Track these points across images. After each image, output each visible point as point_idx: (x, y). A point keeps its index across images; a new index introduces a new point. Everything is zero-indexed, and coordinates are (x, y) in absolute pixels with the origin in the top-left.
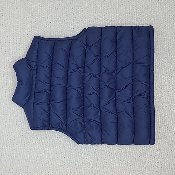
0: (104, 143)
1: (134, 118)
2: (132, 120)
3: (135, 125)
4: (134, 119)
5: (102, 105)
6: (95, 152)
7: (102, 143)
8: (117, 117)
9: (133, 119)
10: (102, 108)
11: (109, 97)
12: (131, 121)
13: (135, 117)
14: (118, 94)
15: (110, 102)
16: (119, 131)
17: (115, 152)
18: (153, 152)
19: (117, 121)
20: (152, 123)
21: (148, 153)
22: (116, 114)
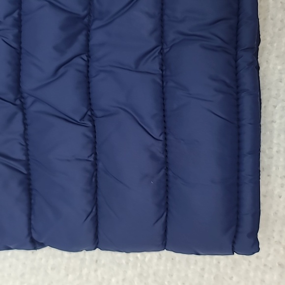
0: (42, 245)
1: (166, 139)
2: (158, 148)
3: (170, 173)
4: (166, 145)
5: (28, 85)
6: (23, 275)
7: (35, 244)
8: (91, 135)
9: (160, 144)
10: (29, 100)
11: (59, 49)
12: (153, 157)
13: (170, 137)
14: (97, 37)
15: (62, 71)
16: (100, 199)
17: (99, 273)
18: (252, 274)
19: (96, 154)
20: (247, 161)
21: (231, 278)
22: (90, 124)
